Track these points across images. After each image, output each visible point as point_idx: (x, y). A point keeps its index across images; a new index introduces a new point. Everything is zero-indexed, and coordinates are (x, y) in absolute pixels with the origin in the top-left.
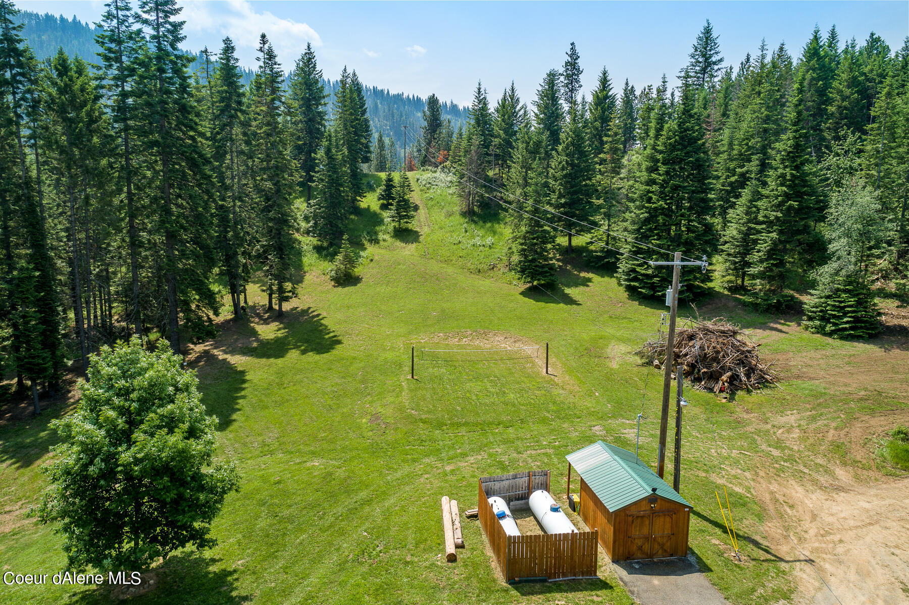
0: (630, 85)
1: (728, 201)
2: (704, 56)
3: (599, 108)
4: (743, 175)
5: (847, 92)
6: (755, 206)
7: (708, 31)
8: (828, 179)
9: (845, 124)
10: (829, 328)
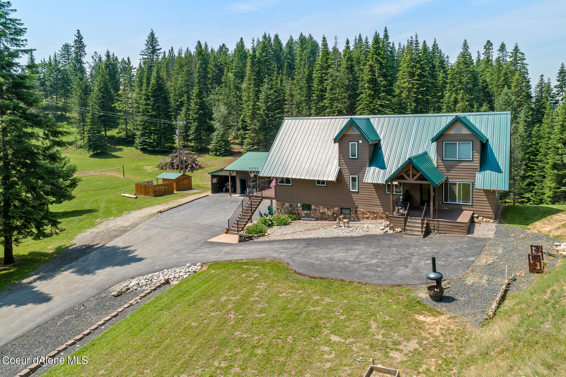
0: (115, 56)
1: (176, 112)
2: (152, 46)
3: (108, 69)
4: (181, 102)
5: (214, 69)
6: (188, 114)
7: (152, 35)
8: (212, 104)
9: (215, 83)
10: (218, 153)
